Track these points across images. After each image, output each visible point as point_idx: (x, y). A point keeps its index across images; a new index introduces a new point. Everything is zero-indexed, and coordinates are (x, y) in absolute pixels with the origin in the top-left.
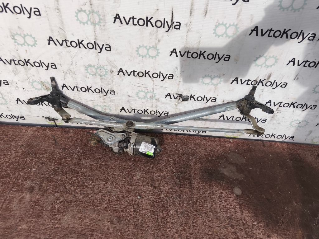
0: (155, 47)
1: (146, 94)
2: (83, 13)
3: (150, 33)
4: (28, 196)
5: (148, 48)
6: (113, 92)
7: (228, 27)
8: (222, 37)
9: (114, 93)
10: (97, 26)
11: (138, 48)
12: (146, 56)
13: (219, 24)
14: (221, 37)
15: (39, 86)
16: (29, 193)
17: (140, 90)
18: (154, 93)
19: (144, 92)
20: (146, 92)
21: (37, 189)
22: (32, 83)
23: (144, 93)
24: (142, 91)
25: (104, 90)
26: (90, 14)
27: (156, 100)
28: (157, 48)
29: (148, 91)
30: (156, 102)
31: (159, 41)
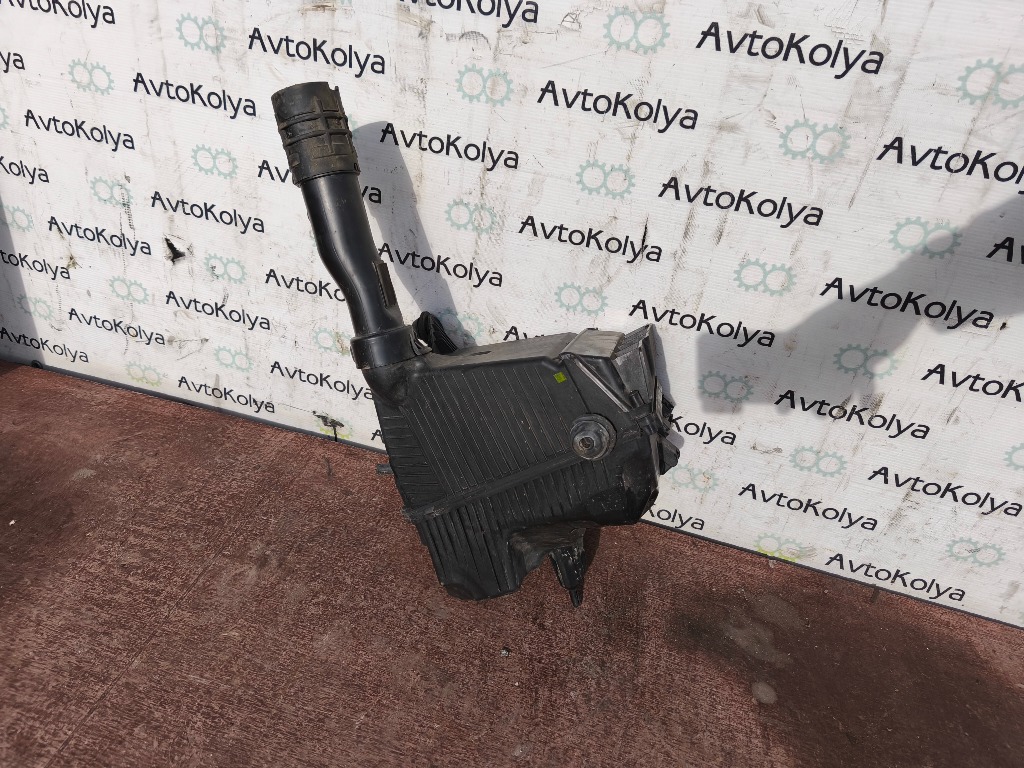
0: (598, 292)
2: (462, 207)
3: (593, 261)
4: (252, 573)
5: (583, 290)
7: (771, 271)
8: (756, 290)
10: (484, 236)
11: (561, 289)
12: (575, 308)
13: (749, 263)
14: (751, 291)
15: (329, 343)
16: (255, 567)
21: (274, 562)
22: (317, 334)
26: (475, 210)
28: (604, 295)
31: (609, 280)
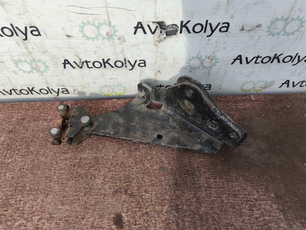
1: (98, 28)
6: (36, 31)
9: (39, 32)
17: (85, 22)
18: (112, 24)
19: (93, 24)
20: (96, 24)
23: (93, 27)
24: (88, 22)
25: (17, 28)
27: (119, 39)
29: (99, 23)
30: (120, 44)
